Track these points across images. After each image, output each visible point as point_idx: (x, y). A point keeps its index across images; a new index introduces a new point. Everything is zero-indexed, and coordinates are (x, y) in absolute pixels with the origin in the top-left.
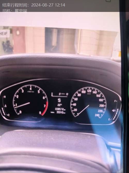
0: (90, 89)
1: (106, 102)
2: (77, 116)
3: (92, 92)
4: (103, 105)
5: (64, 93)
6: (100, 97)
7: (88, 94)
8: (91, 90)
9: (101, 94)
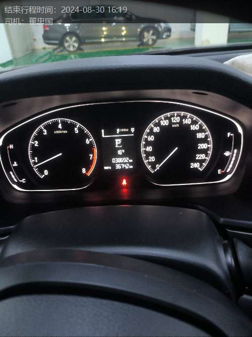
0: (177, 116)
2: (156, 170)
4: (206, 144)
5: (126, 128)
6: (198, 129)
7: (173, 126)
8: (179, 118)
9: (199, 124)
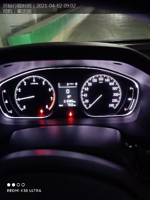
0: (102, 77)
1: (120, 91)
2: (89, 108)
3: (104, 80)
4: (118, 93)
5: (72, 83)
6: (113, 85)
7: (100, 82)
9: (114, 82)
